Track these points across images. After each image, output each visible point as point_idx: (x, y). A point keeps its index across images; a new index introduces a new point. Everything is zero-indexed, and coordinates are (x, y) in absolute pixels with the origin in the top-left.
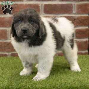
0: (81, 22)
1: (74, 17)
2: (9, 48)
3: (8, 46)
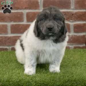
0: (79, 17)
1: (72, 12)
2: (10, 43)
3: (8, 40)
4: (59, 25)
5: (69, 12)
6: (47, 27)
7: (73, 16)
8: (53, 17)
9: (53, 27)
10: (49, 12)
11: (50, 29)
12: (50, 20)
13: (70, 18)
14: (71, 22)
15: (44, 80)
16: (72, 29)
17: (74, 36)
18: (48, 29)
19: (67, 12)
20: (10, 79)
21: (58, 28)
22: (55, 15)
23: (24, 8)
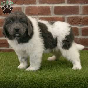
4: (24, 27)
5: (78, 17)
6: (14, 29)
7: (81, 20)
8: (19, 20)
9: (20, 29)
10: (15, 16)
11: (17, 30)
12: (17, 23)
13: (79, 23)
14: (79, 26)
15: (55, 77)
16: (80, 32)
17: (82, 39)
18: (16, 30)
19: (76, 17)
20: (25, 76)
21: (24, 30)
22: (21, 18)
23: (37, 13)
